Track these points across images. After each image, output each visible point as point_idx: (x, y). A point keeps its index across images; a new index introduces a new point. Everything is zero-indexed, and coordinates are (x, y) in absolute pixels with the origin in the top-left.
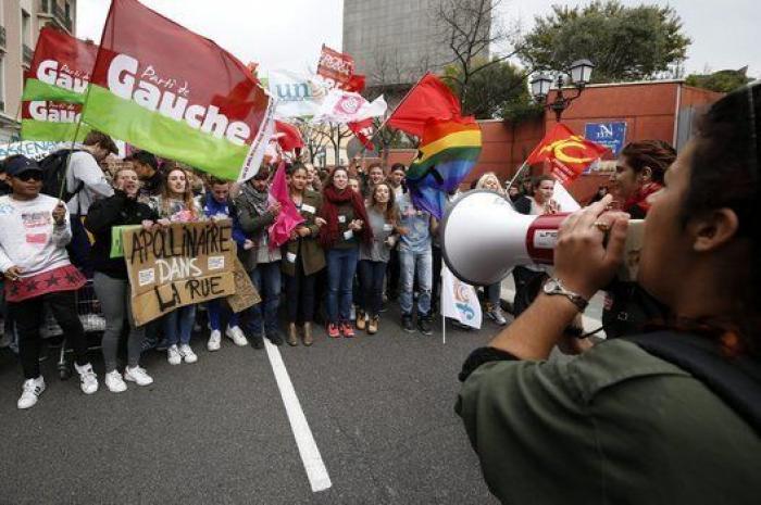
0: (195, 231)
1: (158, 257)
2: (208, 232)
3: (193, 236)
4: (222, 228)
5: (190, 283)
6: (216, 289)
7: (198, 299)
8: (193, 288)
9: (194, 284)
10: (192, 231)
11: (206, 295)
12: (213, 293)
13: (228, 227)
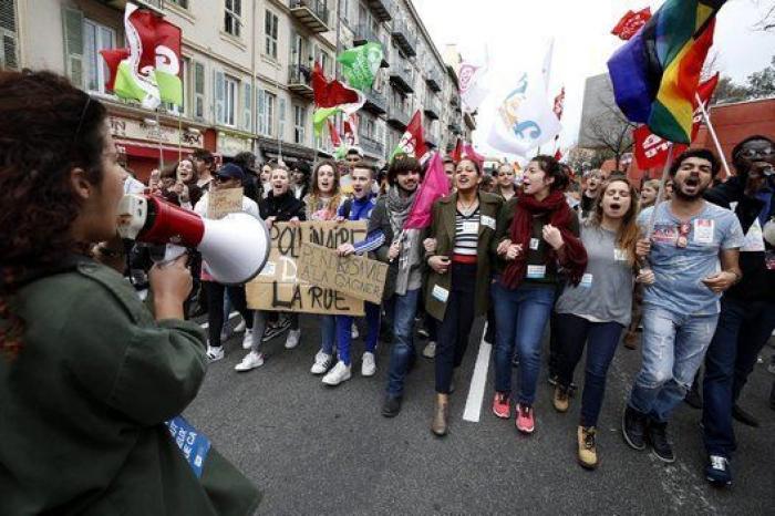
0: (322, 233)
1: (284, 254)
2: (337, 235)
3: (319, 236)
4: (353, 231)
5: (313, 289)
6: (341, 304)
7: (319, 309)
8: (315, 296)
9: (317, 292)
10: (319, 232)
11: (328, 307)
12: (337, 308)
13: (363, 231)
